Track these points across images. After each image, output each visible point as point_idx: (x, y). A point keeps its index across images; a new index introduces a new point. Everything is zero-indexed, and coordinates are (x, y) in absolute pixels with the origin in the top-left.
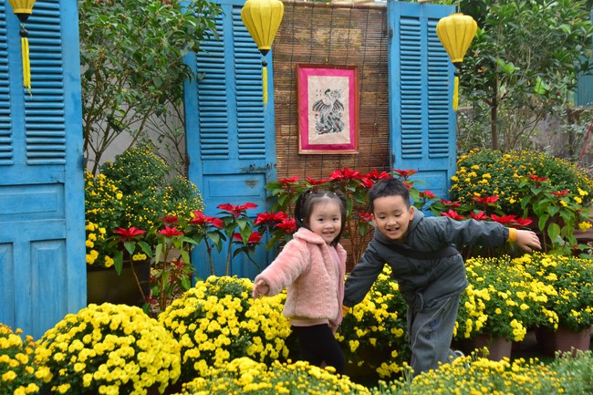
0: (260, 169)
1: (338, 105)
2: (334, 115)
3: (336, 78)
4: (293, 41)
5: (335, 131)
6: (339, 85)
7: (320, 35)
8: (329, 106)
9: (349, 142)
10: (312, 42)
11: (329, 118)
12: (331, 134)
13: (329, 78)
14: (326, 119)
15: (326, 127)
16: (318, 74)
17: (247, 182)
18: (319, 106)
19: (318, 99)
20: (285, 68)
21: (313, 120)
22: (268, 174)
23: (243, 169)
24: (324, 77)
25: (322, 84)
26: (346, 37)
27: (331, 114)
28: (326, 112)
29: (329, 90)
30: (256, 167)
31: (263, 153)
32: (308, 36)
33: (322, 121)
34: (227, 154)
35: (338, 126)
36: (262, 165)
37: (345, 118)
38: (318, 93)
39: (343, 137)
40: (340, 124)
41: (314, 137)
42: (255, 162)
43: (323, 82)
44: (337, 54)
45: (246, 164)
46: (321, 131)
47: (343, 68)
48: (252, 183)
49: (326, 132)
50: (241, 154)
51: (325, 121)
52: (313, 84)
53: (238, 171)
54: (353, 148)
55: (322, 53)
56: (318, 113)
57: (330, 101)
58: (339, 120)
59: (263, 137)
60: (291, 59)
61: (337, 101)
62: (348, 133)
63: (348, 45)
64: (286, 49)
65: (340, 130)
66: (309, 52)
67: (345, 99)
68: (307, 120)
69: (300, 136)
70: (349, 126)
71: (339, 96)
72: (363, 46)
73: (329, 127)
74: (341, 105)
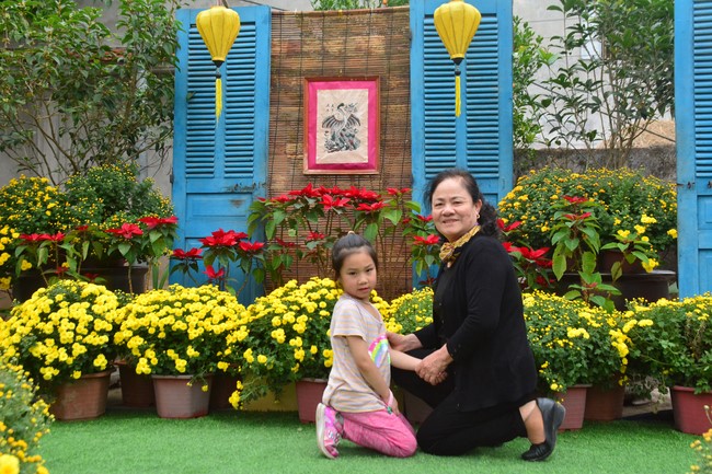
0: (246, 188)
1: (353, 120)
2: (348, 132)
3: (352, 90)
4: (302, 54)
5: (347, 148)
6: (358, 98)
7: (334, 46)
8: (341, 122)
9: (366, 161)
10: (324, 53)
11: (341, 135)
12: (344, 152)
13: (343, 91)
14: (338, 136)
15: (337, 145)
16: (330, 88)
17: (232, 201)
18: (330, 122)
19: (330, 114)
20: (294, 83)
21: (322, 137)
22: (256, 193)
23: (229, 188)
24: (337, 91)
25: (335, 98)
26: (364, 45)
27: (344, 130)
28: (337, 129)
29: (342, 105)
30: (243, 186)
31: (251, 172)
32: (319, 48)
33: (333, 138)
34: (212, 173)
35: (352, 144)
36: (249, 183)
37: (362, 133)
38: (330, 108)
39: (361, 155)
40: (355, 141)
41: (323, 156)
42: (241, 180)
43: (336, 96)
44: (355, 64)
45: (231, 183)
46: (331, 149)
47: (361, 79)
48: (237, 203)
49: (337, 150)
50: (227, 172)
51: (337, 139)
52: (323, 98)
53: (223, 191)
54: (373, 168)
55: (336, 65)
56: (329, 130)
57: (343, 116)
58: (353, 136)
59: (252, 156)
60: (300, 73)
61: (352, 116)
62: (366, 151)
63: (368, 53)
64: (294, 63)
65: (355, 148)
66: (320, 65)
67: (362, 113)
68: (315, 138)
69: (306, 155)
70: (367, 144)
71: (356, 111)
72: (386, 53)
73: (341, 145)
74: (358, 120)
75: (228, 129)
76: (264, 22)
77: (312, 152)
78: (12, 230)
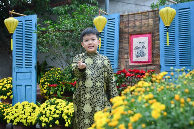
1: (143, 47)
2: (142, 51)
3: (143, 37)
4: (129, 27)
5: (142, 56)
6: (145, 40)
7: (138, 24)
8: (140, 48)
9: (148, 60)
10: (135, 26)
11: (140, 52)
12: (141, 57)
13: (141, 38)
14: (139, 52)
15: (139, 55)
16: (137, 37)
18: (137, 48)
19: (137, 46)
20: (127, 36)
21: (134, 53)
24: (139, 38)
25: (138, 40)
26: (147, 23)
27: (141, 50)
28: (139, 50)
29: (140, 42)
31: (113, 65)
32: (133, 25)
33: (138, 53)
35: (143, 55)
37: (146, 51)
38: (137, 44)
39: (146, 58)
40: (144, 54)
41: (135, 59)
44: (144, 29)
46: (137, 57)
47: (146, 34)
49: (139, 57)
51: (139, 53)
52: (135, 41)
54: (150, 62)
55: (137, 29)
56: (136, 50)
57: (140, 46)
58: (144, 52)
59: (113, 60)
60: (128, 33)
61: (143, 46)
62: (148, 57)
63: (148, 25)
64: (126, 30)
65: (144, 56)
66: (134, 30)
67: (146, 45)
68: (132, 53)
69: (130, 59)
70: (148, 55)
71: (144, 44)
72: (154, 25)
73: (140, 55)
74: (145, 47)
75: (107, 52)
76: (117, 18)
77: (131, 58)
78: (48, 83)
